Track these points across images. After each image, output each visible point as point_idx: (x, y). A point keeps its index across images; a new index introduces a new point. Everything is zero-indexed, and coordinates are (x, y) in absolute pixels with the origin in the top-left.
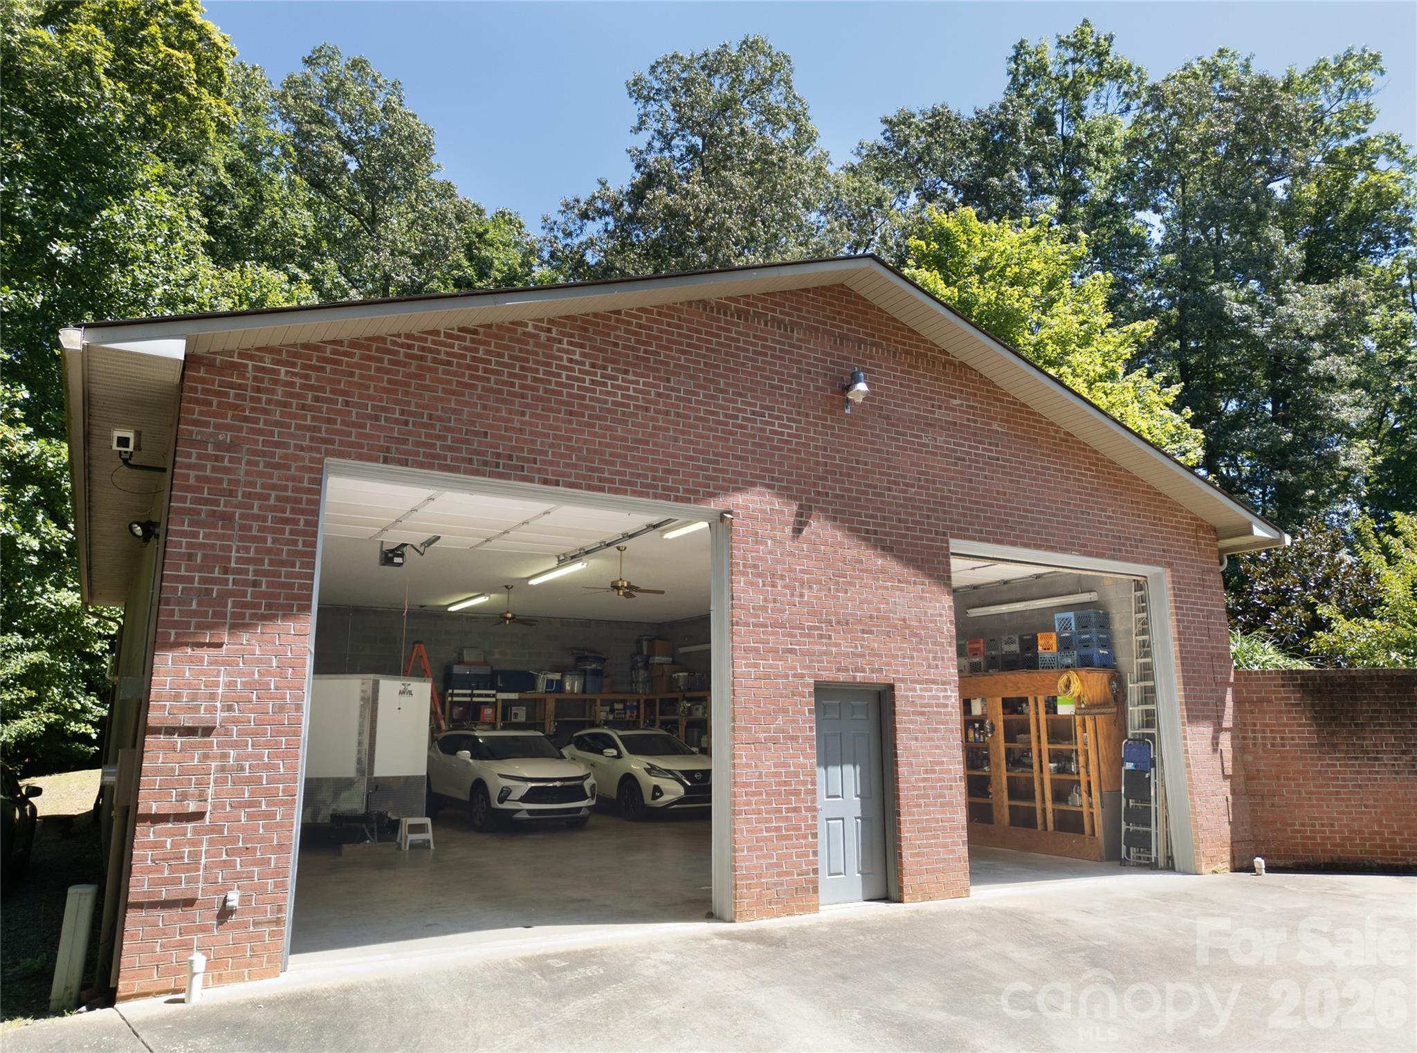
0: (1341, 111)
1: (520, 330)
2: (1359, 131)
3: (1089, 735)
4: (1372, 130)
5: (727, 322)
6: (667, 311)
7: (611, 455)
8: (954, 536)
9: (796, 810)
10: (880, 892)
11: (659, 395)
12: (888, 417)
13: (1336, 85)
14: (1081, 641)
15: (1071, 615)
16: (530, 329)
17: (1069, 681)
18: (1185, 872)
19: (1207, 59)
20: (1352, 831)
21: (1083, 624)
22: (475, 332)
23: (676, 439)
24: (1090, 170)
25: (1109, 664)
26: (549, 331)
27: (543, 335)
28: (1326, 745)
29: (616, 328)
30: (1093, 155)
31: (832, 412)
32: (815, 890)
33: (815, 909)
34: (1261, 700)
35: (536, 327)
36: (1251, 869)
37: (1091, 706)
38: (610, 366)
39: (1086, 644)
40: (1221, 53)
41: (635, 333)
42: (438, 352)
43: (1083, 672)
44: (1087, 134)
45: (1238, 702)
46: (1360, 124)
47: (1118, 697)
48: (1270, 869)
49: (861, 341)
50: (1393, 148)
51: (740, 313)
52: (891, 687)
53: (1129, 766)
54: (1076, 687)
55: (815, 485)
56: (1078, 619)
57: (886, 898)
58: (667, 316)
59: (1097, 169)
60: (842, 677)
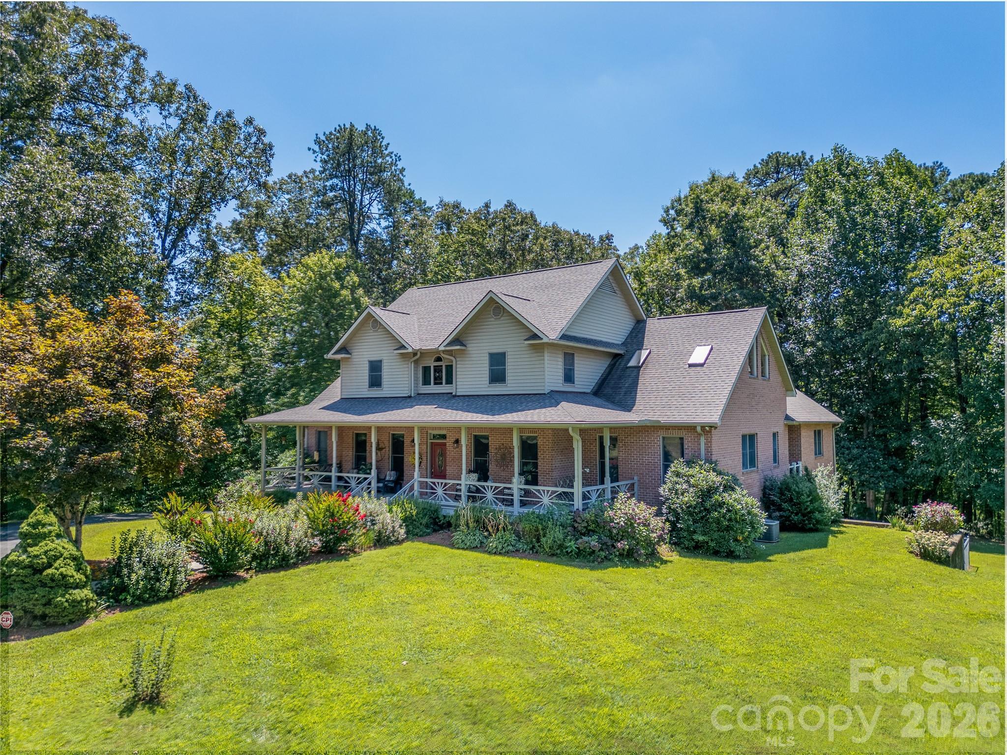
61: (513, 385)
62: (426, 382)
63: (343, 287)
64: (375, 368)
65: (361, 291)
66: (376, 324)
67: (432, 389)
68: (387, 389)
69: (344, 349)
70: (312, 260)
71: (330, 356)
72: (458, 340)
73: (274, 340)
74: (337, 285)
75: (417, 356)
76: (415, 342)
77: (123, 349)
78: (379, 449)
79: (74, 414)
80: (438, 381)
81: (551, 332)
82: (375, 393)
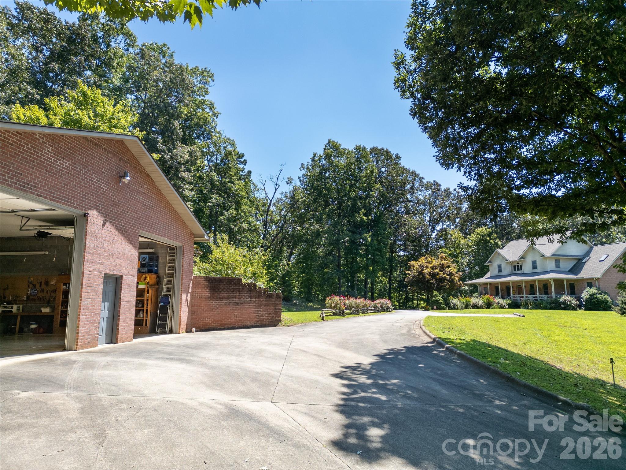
0: (199, 87)
1: (35, 136)
2: (203, 96)
3: (149, 295)
4: (207, 98)
5: (92, 147)
6: (77, 138)
7: (57, 188)
8: (141, 230)
9: (95, 315)
10: (110, 341)
11: (72, 169)
12: (129, 188)
13: (199, 78)
14: (149, 265)
15: (147, 256)
16: (37, 137)
17: (146, 278)
18: (176, 333)
19: (159, 44)
20: (214, 320)
21: (151, 259)
22: (21, 134)
23: (75, 186)
24: (113, 71)
25: (156, 272)
26: (43, 138)
27: (41, 139)
28: (212, 297)
29: (62, 142)
30: (115, 64)
31: (116, 184)
32: (97, 340)
33: (96, 346)
34: (198, 285)
35: (39, 136)
36: (191, 331)
37: (152, 285)
38: (59, 155)
39: (151, 266)
40: (164, 45)
41: (67, 145)
42: (9, 140)
43: (150, 275)
44: (114, 55)
45: (193, 285)
46: (204, 94)
47: (159, 282)
48: (196, 331)
49: (126, 161)
50: (211, 106)
51: (96, 144)
52: (122, 276)
53: (162, 304)
54: (148, 279)
55: (110, 208)
56: (149, 257)
57: (111, 343)
58: (77, 141)
59: (116, 71)
60: (111, 273)
61: (539, 269)
62: (515, 270)
63: (491, 239)
64: (500, 267)
65: (498, 240)
66: (499, 254)
67: (517, 272)
68: (503, 273)
69: (490, 262)
70: (479, 230)
71: (486, 264)
72: (523, 258)
73: (467, 260)
74: (488, 239)
75: (511, 263)
76: (510, 259)
77: (443, 265)
78: (502, 290)
79: (438, 276)
80: (518, 270)
81: (548, 255)
82: (500, 274)
